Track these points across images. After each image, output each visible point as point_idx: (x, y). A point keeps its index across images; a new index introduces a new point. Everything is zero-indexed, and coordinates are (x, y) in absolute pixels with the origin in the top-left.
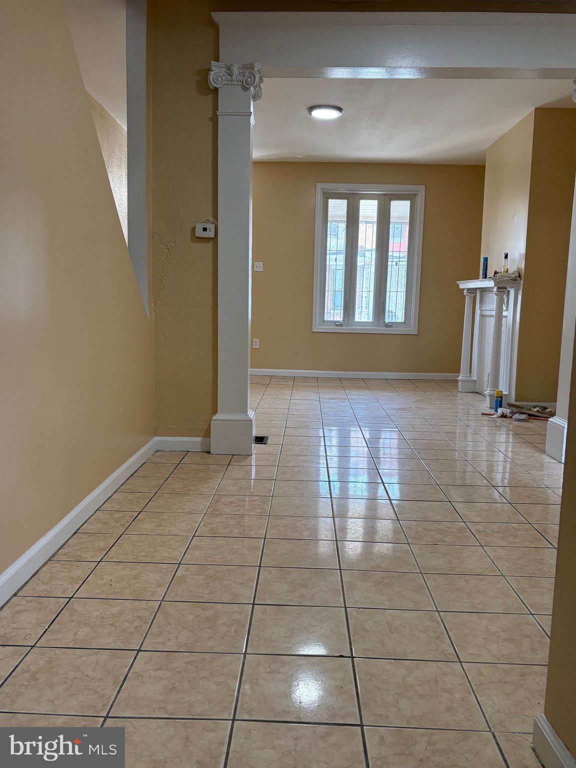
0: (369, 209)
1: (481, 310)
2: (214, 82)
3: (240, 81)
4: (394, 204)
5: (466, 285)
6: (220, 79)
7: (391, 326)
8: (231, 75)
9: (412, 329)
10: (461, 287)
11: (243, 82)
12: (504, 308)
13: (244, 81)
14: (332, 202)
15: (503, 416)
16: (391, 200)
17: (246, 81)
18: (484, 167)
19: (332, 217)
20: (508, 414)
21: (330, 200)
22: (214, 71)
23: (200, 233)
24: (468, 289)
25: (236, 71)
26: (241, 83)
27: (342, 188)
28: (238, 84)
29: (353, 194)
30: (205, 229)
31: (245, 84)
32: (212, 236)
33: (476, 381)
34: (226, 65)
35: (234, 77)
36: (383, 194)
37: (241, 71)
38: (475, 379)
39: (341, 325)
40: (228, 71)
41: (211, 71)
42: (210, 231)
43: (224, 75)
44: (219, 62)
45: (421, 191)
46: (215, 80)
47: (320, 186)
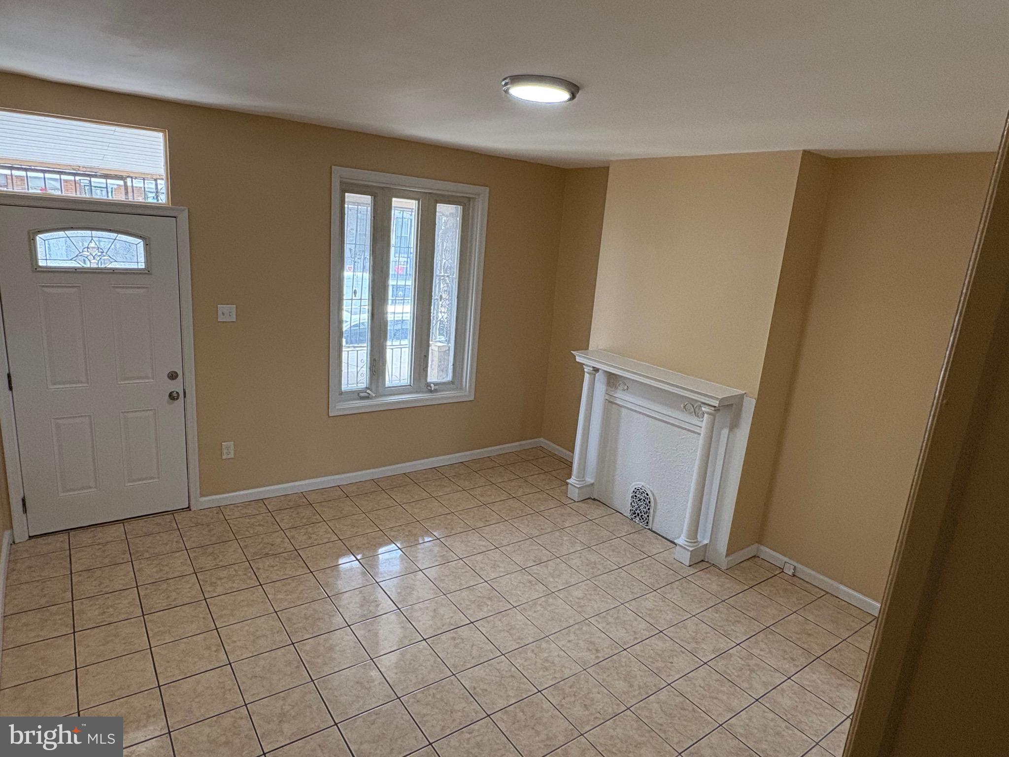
4: (440, 208)
7: (435, 391)
10: (578, 359)
16: (437, 202)
21: (347, 195)
29: (378, 187)
33: (592, 484)
36: (423, 192)
38: (592, 482)
39: (367, 397)
45: (483, 195)
47: (338, 173)
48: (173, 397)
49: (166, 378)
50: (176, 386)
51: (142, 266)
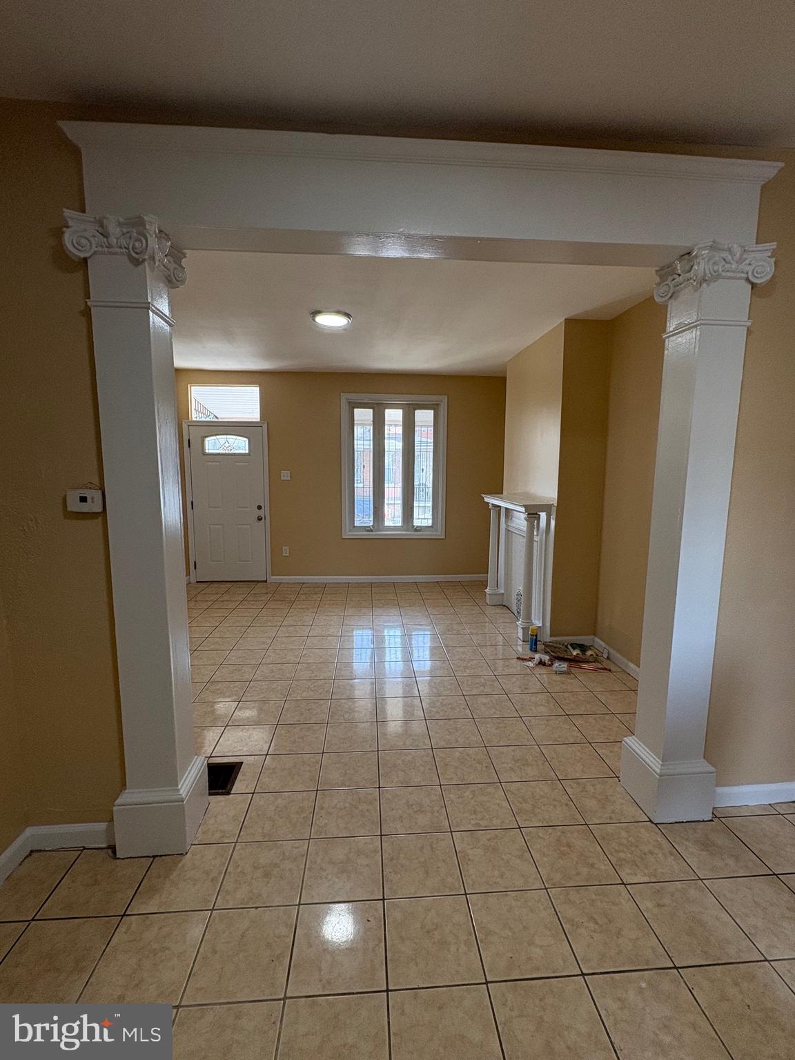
0: (394, 416)
1: (507, 526)
2: (75, 247)
3: (125, 248)
4: (418, 413)
5: (491, 500)
6: (83, 241)
7: (420, 531)
8: (105, 235)
9: (439, 533)
10: (486, 500)
11: (128, 249)
12: (535, 533)
13: (131, 247)
14: (358, 412)
15: (541, 663)
16: (415, 409)
17: (134, 248)
18: (506, 378)
19: (358, 420)
20: (547, 662)
21: (355, 410)
22: (72, 226)
23: (74, 505)
24: (493, 504)
25: (114, 230)
26: (127, 251)
27: (366, 398)
28: (122, 253)
29: (377, 404)
30: (83, 499)
31: (132, 251)
32: (98, 508)
33: (503, 594)
34: (95, 218)
35: (113, 240)
36: (407, 404)
37: (125, 231)
38: (502, 591)
39: (371, 531)
40: (100, 230)
41: (68, 227)
42: (93, 502)
43: (94, 236)
44: (85, 213)
45: (444, 401)
46: (76, 245)
47: (344, 397)
48: (260, 519)
49: (256, 509)
50: (261, 513)
51: (247, 452)
